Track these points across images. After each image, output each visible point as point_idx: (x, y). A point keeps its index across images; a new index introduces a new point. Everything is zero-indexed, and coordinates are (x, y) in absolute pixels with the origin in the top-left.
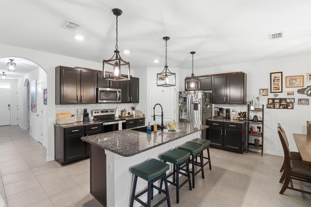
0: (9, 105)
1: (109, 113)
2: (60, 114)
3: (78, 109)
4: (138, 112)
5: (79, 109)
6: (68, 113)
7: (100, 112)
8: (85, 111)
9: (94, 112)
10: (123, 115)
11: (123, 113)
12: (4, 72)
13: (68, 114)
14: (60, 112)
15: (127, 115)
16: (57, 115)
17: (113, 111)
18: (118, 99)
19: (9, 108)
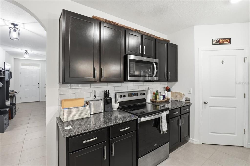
0: (38, 84)
1: (139, 97)
2: (66, 100)
3: (95, 92)
4: (177, 94)
5: (97, 91)
6: (80, 98)
7: (127, 95)
8: (107, 94)
9: (118, 95)
10: (158, 100)
11: (158, 97)
12: (27, 51)
13: (81, 100)
14: (68, 97)
15: (162, 99)
16: (61, 101)
17: (144, 94)
18: (154, 76)
19: (39, 86)
